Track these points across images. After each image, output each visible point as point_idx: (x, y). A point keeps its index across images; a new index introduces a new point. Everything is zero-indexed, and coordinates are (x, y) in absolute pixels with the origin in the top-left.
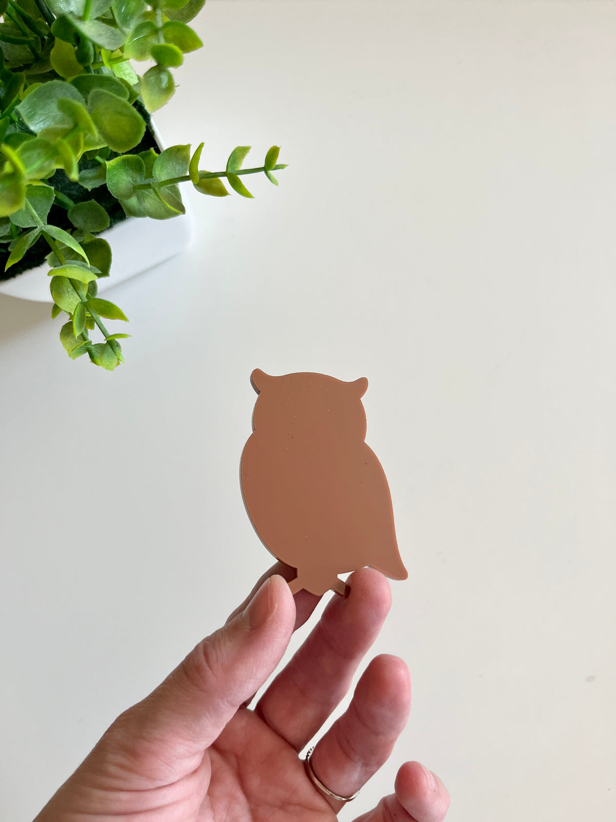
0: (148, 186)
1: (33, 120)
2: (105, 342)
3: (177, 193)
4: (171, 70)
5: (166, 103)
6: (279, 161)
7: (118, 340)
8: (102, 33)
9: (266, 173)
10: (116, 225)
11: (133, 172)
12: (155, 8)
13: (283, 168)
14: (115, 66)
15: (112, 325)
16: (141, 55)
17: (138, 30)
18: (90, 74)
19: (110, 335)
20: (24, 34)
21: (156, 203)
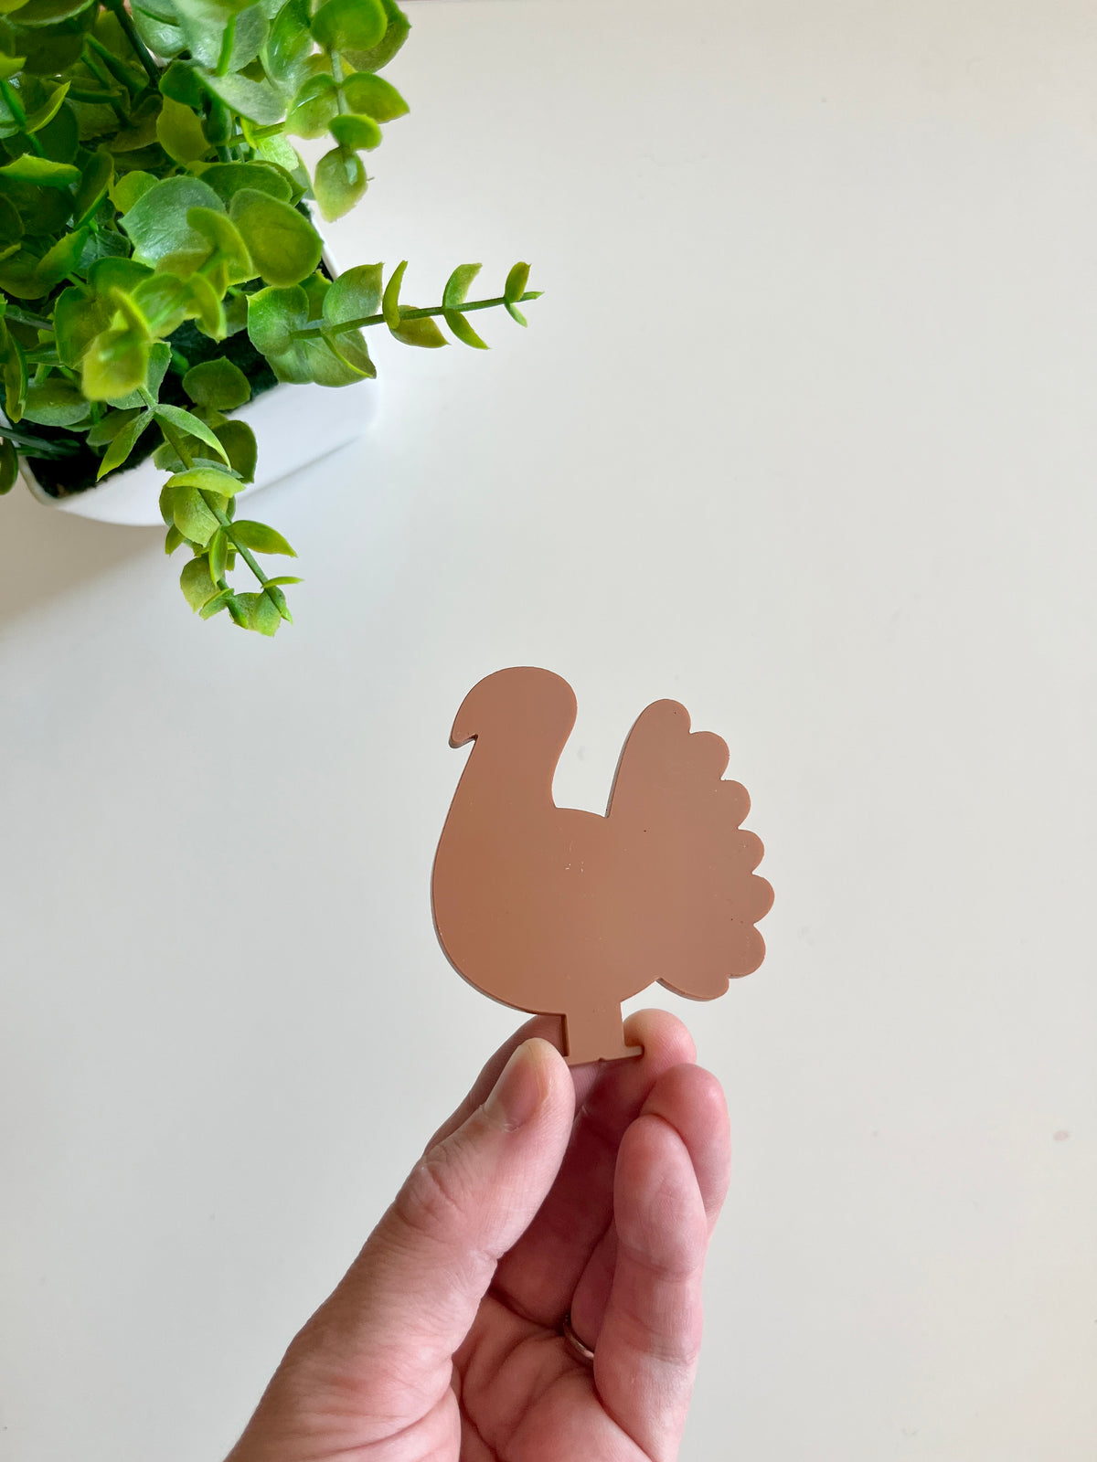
0: (316, 333)
1: (145, 241)
2: (262, 590)
3: (361, 342)
4: (361, 153)
5: (354, 206)
6: (528, 287)
7: (280, 587)
8: (251, 95)
9: (508, 306)
10: (259, 397)
11: (289, 310)
12: (329, 49)
13: (535, 298)
14: (263, 142)
15: (271, 564)
16: (311, 128)
17: (305, 90)
18: (226, 164)
19: (269, 579)
20: (104, 86)
21: (327, 359)
